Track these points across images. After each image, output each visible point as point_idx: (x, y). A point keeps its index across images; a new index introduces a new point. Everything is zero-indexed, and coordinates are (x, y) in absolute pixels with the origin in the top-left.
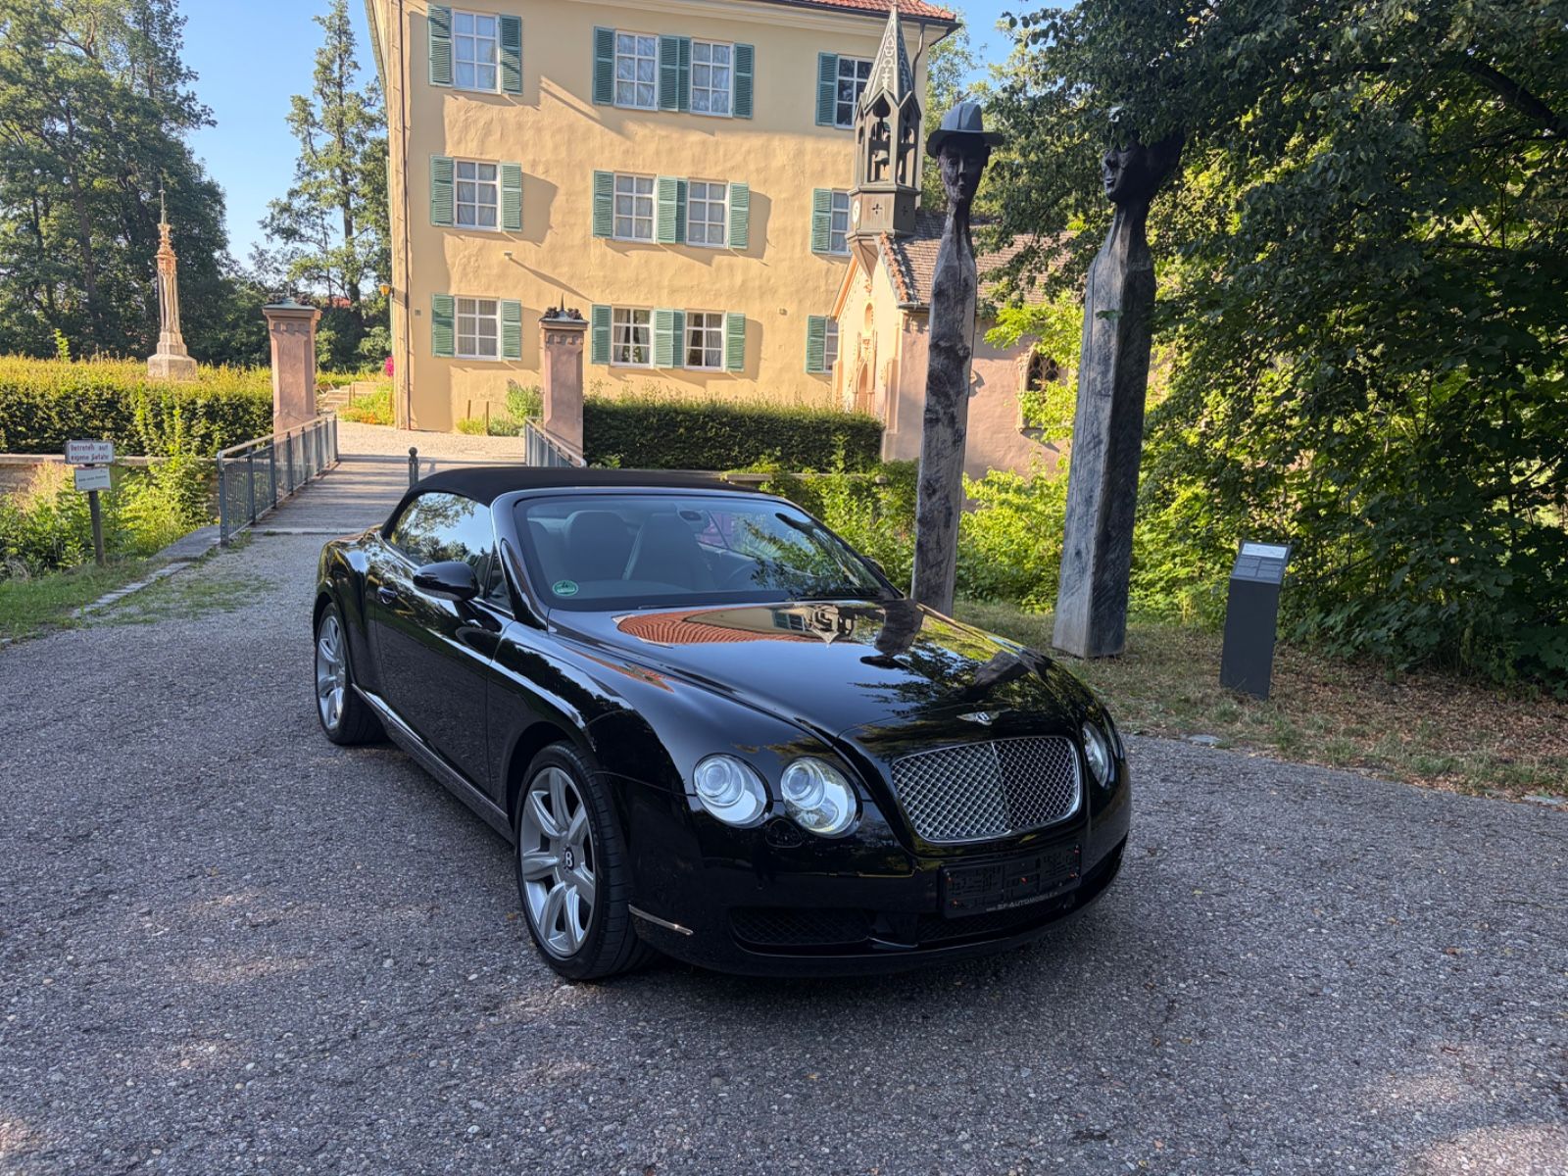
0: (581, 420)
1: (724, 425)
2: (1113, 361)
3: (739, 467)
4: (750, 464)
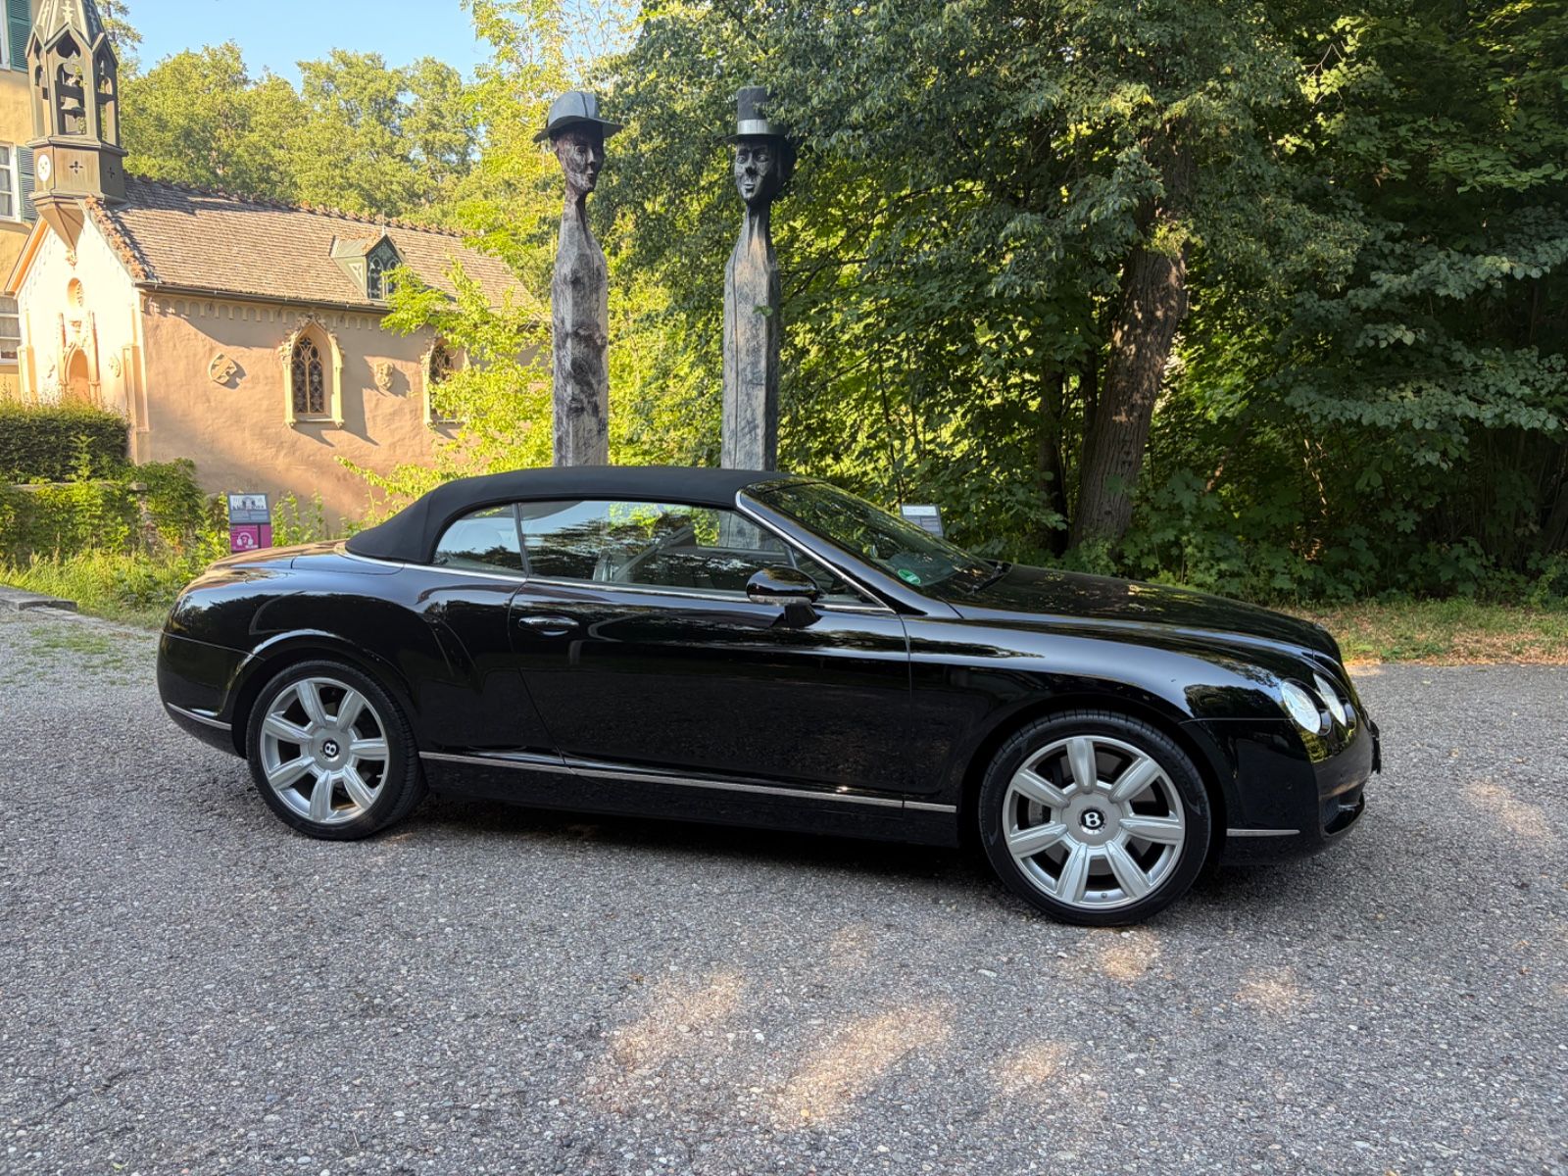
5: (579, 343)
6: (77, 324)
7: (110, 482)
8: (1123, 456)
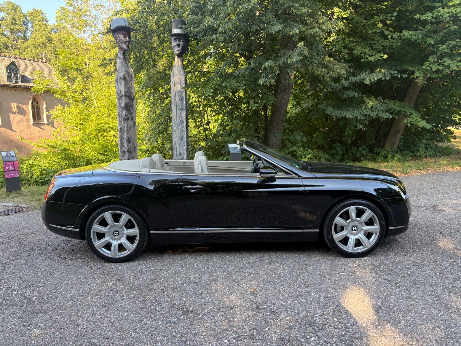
5: (127, 98)
8: (279, 127)
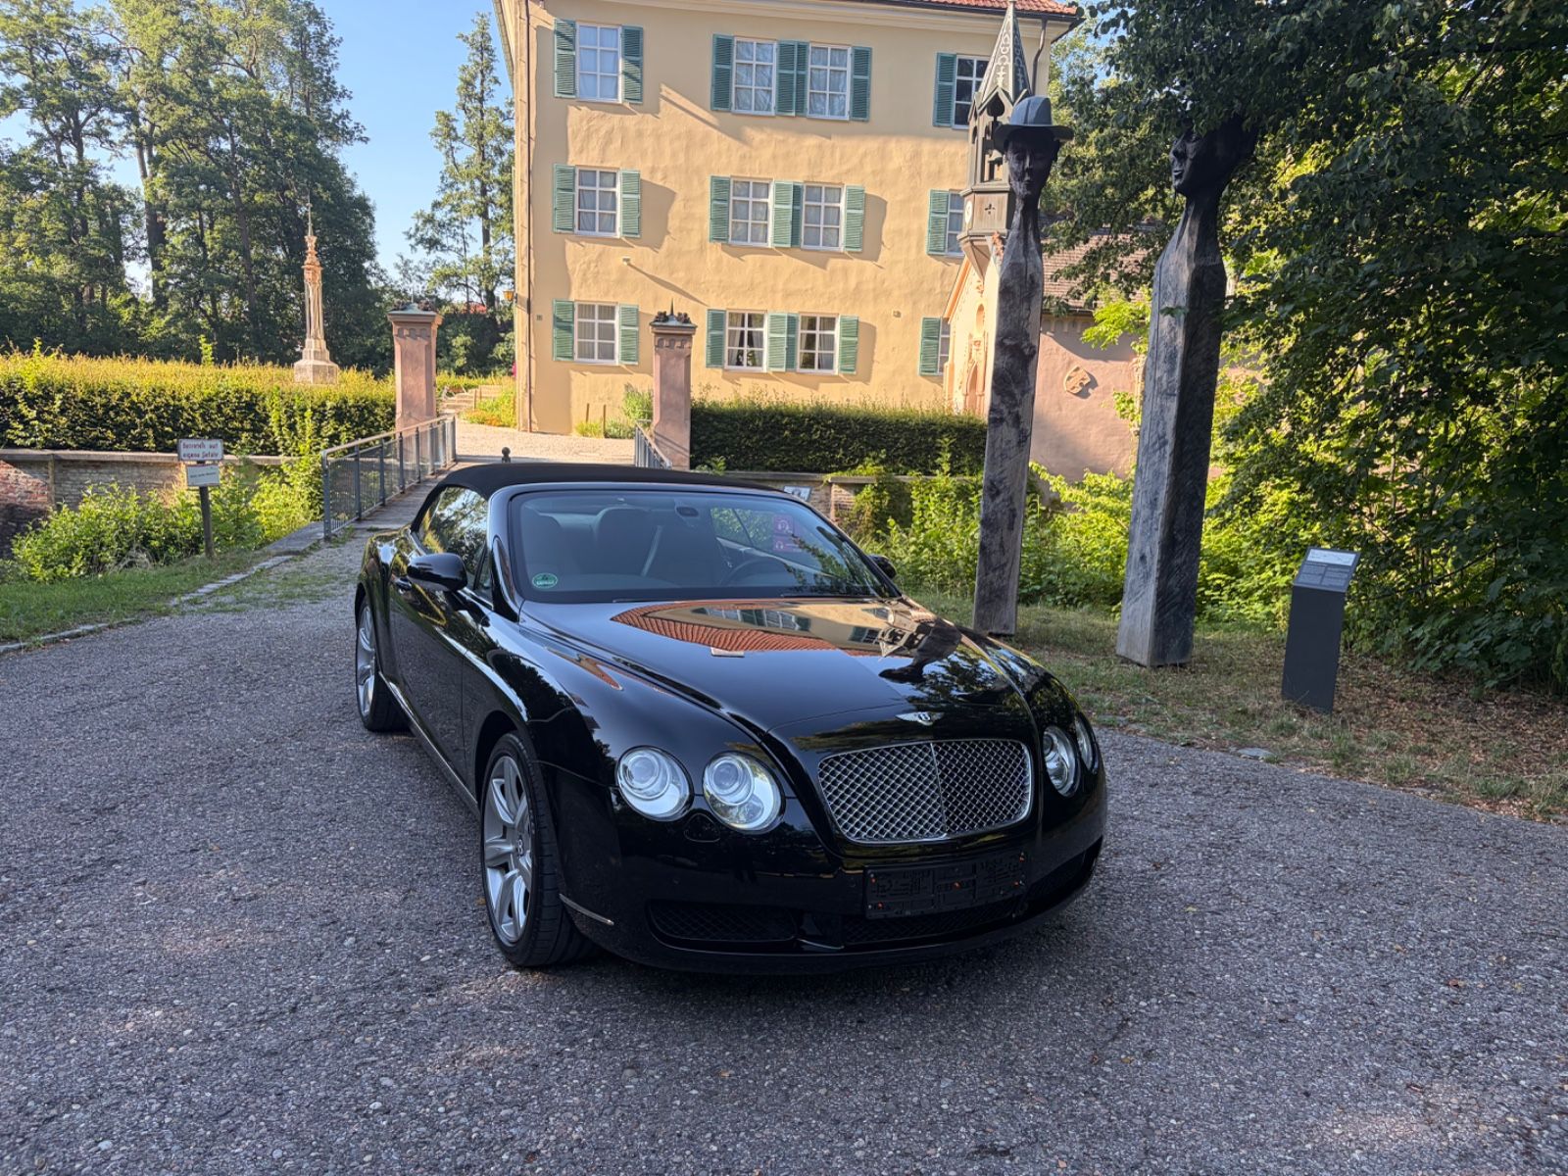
0: (688, 423)
1: (828, 427)
2: (1179, 360)
3: (843, 469)
4: (854, 467)
5: (1003, 354)
6: (978, 343)
7: (967, 478)
